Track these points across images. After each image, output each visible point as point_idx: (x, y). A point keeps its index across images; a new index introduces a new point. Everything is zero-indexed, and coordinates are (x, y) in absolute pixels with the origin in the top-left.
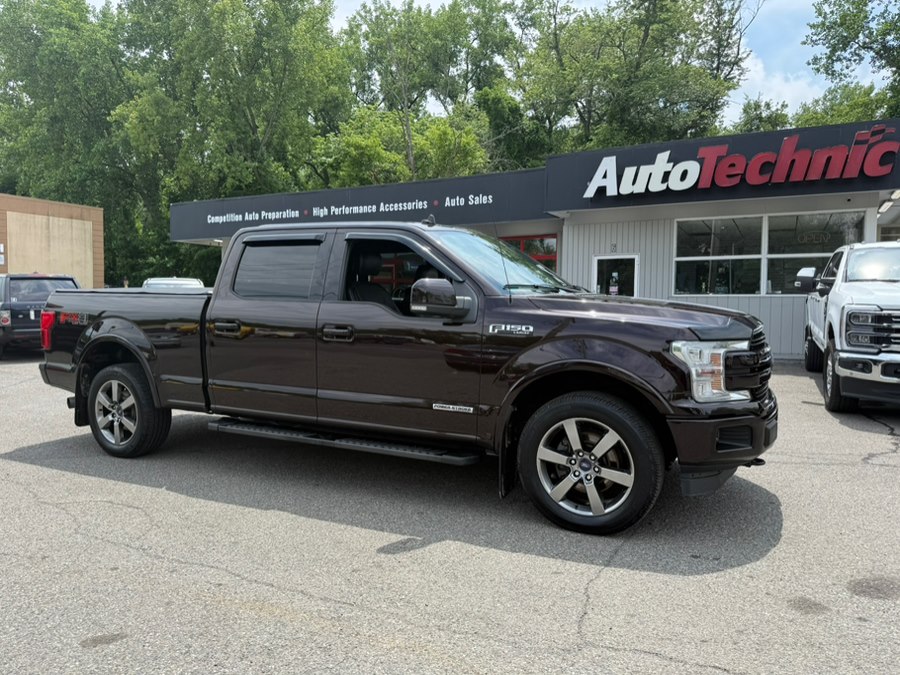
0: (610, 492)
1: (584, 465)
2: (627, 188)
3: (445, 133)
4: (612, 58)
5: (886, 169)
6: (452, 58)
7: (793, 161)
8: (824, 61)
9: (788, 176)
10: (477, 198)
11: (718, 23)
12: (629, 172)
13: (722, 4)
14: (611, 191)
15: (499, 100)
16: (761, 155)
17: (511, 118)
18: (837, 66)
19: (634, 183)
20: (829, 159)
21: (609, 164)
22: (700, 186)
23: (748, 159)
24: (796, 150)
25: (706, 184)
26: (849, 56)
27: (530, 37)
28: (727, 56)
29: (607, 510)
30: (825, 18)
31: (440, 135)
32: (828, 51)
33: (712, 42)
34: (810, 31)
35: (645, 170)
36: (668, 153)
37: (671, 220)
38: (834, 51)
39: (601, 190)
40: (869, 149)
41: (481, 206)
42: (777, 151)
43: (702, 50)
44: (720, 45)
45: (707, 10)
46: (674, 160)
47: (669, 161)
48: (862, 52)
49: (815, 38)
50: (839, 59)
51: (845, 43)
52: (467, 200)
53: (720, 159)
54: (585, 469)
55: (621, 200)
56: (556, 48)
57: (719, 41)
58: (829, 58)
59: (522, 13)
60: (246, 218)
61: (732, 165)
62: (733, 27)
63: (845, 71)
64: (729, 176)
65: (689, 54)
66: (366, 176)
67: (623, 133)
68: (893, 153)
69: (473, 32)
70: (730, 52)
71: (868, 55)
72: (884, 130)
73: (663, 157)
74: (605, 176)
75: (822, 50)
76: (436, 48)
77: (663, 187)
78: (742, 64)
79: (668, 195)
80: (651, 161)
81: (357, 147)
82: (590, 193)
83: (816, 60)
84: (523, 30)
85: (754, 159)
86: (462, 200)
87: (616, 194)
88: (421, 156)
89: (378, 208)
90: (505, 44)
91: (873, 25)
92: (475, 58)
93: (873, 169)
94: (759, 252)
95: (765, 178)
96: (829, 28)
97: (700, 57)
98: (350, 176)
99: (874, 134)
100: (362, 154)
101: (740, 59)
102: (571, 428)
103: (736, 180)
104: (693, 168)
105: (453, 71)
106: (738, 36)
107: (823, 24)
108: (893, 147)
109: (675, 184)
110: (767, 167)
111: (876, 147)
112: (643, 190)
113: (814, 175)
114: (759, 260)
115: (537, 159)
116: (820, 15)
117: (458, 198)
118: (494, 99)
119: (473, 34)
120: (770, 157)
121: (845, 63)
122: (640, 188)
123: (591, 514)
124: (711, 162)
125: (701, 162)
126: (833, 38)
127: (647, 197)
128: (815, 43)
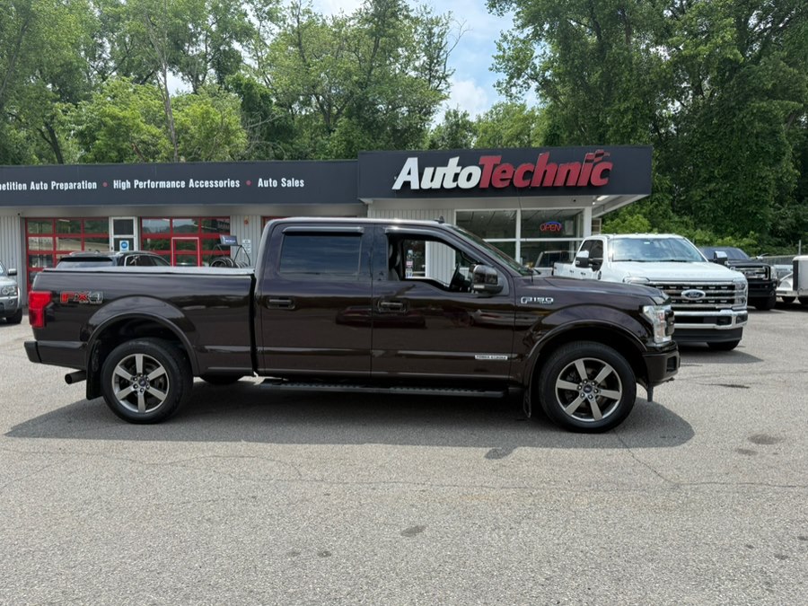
0: (605, 404)
1: (587, 389)
2: (426, 184)
3: (207, 112)
4: (350, 61)
5: (604, 182)
6: (192, 38)
7: (545, 172)
8: (505, 85)
9: (542, 182)
10: (289, 181)
11: (430, 43)
12: (428, 171)
13: (432, 28)
14: (415, 186)
15: (252, 86)
16: (524, 165)
17: (262, 104)
18: (514, 90)
19: (432, 180)
20: (569, 171)
21: (412, 163)
22: (481, 186)
23: (516, 168)
24: (548, 163)
25: (485, 185)
26: (521, 84)
27: (267, 29)
28: (437, 71)
29: (604, 417)
30: (504, 52)
31: (203, 113)
32: (507, 78)
33: (425, 58)
34: (494, 61)
35: (440, 171)
36: (457, 159)
37: (452, 210)
38: (512, 77)
39: (407, 184)
40: (594, 166)
41: (293, 188)
42: (535, 163)
43: (417, 64)
44: (432, 62)
45: (420, 30)
46: (462, 164)
47: (458, 165)
48: (530, 81)
49: (498, 66)
50: (515, 85)
51: (519, 73)
52: (279, 183)
53: (495, 166)
54: (587, 392)
55: (421, 193)
56: (299, 45)
57: (431, 58)
58: (508, 83)
59: (259, 6)
60: (32, 187)
61: (504, 172)
62: (442, 48)
63: (519, 95)
64: (502, 180)
65: (407, 65)
66: (124, 147)
67: (360, 128)
68: (608, 170)
69: (211, 16)
70: (438, 68)
71: (534, 85)
72: (602, 154)
73: (454, 161)
74: (409, 173)
75: (503, 77)
76: (177, 27)
77: (454, 185)
78: (447, 79)
79: (457, 192)
80: (445, 164)
81: (113, 117)
82: (397, 186)
83: (499, 84)
84: (261, 21)
85: (518, 169)
86: (275, 184)
87: (418, 188)
88: (183, 130)
89: (187, 184)
90: (246, 33)
91: (537, 62)
92: (215, 41)
93: (596, 181)
94: (514, 237)
95: (526, 183)
96: (509, 60)
97: (415, 69)
98: (106, 145)
99: (597, 156)
100: (119, 125)
101: (447, 76)
102: (580, 365)
103: (506, 184)
104: (476, 171)
105: (192, 51)
106: (445, 56)
107: (504, 57)
108: (609, 166)
109: (463, 184)
110: (528, 174)
111: (599, 165)
112: (438, 186)
113: (559, 183)
114: (514, 243)
115: (287, 143)
116: (500, 50)
117: (270, 180)
118: (247, 85)
119: (211, 18)
120: (528, 167)
121: (519, 88)
122: (436, 185)
123: (593, 420)
124: (488, 168)
125: (482, 167)
126: (510, 68)
127: (442, 192)
128: (498, 70)
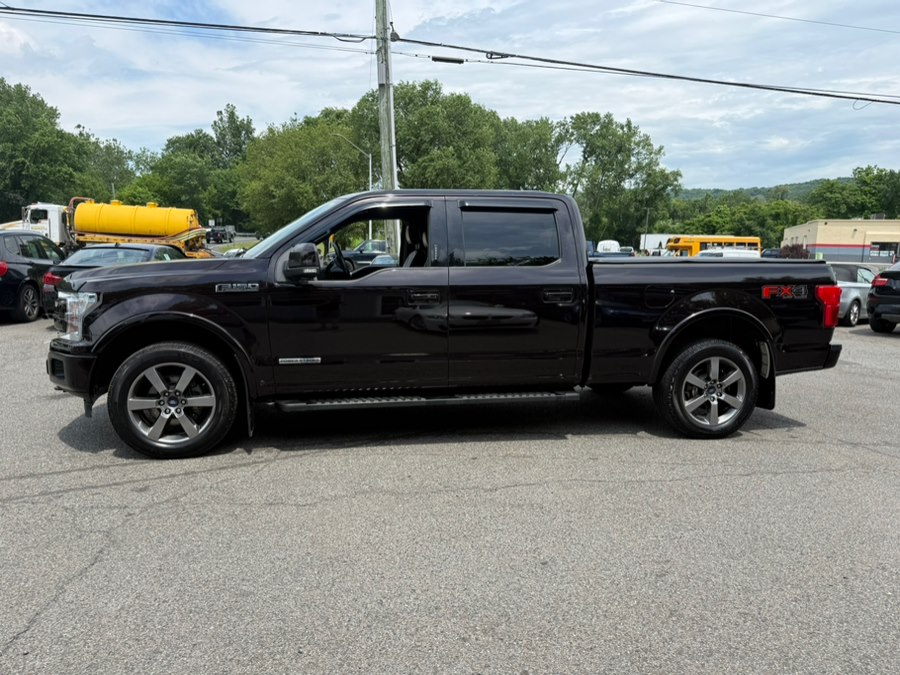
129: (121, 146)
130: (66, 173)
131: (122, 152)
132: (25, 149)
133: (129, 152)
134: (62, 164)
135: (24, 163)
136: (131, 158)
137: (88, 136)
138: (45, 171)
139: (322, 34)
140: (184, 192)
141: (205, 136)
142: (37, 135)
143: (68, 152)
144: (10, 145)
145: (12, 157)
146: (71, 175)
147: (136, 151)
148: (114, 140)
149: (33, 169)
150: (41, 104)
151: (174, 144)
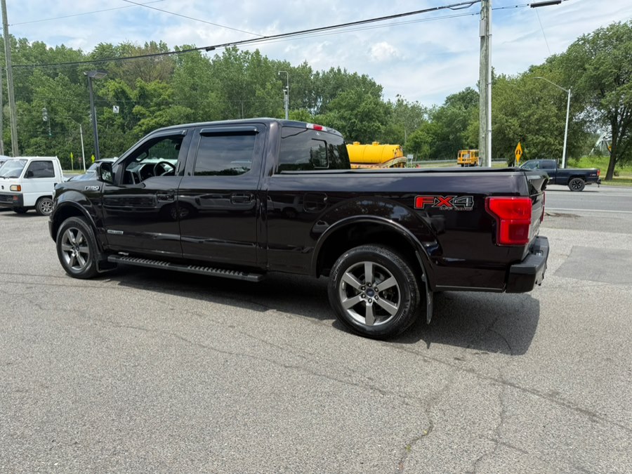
129: (421, 105)
130: (376, 126)
131: (421, 109)
132: (356, 114)
133: (426, 109)
134: (374, 121)
135: (355, 122)
136: (426, 112)
137: (403, 101)
138: (365, 126)
139: (440, 8)
140: (452, 132)
141: (472, 91)
142: (364, 104)
143: (380, 113)
144: (350, 112)
145: (350, 119)
146: (379, 128)
147: (430, 107)
148: (417, 102)
149: (359, 125)
150: (374, 84)
151: (452, 100)
